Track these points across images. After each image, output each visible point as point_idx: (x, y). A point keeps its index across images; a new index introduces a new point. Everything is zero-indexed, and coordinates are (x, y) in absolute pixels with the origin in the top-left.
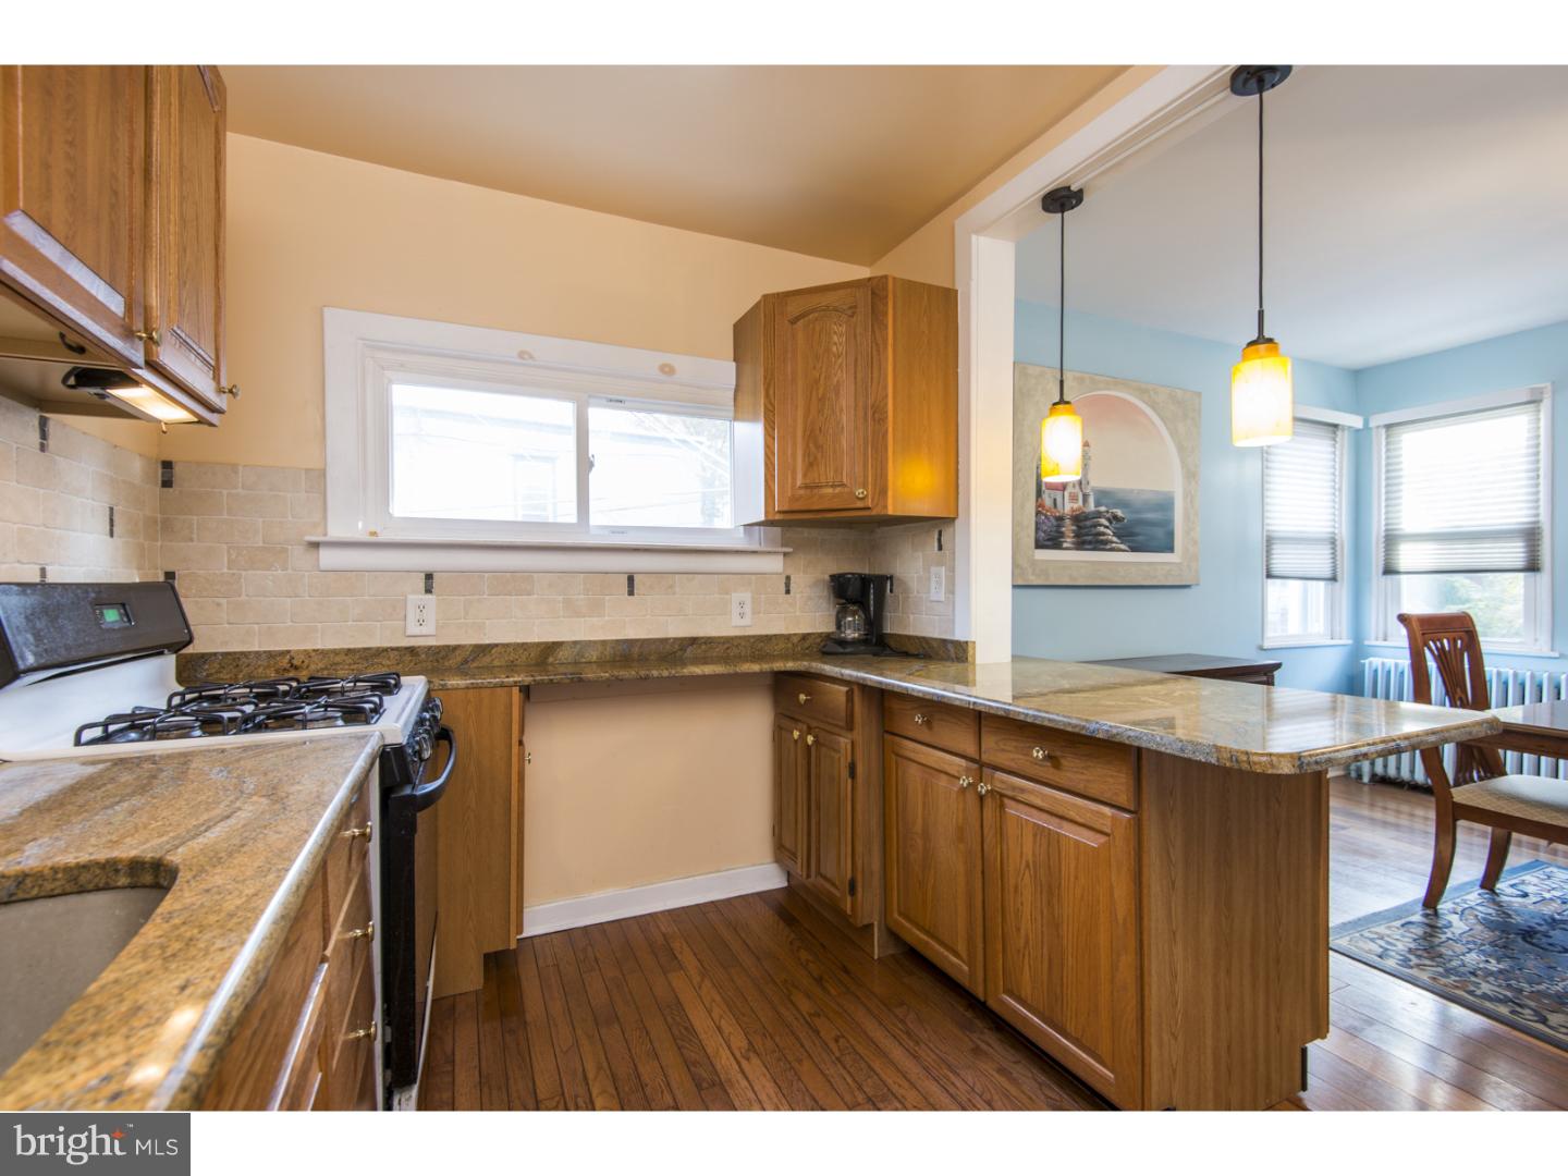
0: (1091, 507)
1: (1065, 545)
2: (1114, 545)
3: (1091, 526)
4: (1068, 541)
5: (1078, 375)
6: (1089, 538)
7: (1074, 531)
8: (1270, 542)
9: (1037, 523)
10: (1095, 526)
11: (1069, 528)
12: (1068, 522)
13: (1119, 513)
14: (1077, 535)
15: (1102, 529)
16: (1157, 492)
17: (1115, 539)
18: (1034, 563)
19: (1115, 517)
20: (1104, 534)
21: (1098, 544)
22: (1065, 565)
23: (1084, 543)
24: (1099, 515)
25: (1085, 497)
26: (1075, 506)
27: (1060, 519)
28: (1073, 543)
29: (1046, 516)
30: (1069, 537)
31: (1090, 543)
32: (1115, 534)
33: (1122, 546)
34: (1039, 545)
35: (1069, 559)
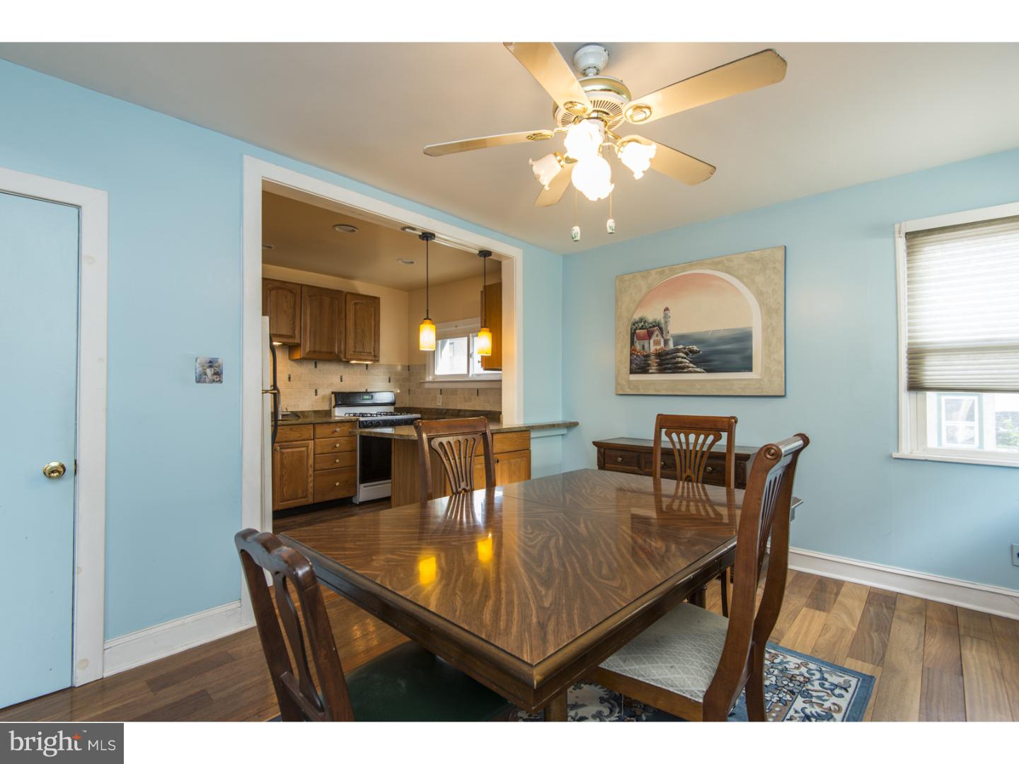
0: (671, 346)
1: (650, 371)
2: (690, 369)
3: (671, 358)
4: (653, 368)
5: (659, 270)
6: (670, 366)
7: (657, 363)
8: (916, 356)
9: (631, 360)
10: (675, 358)
11: (653, 361)
12: (653, 357)
13: (695, 348)
14: (659, 364)
15: (680, 360)
17: (691, 365)
18: (629, 382)
19: (692, 351)
20: (681, 362)
21: (677, 369)
22: (652, 383)
23: (666, 369)
24: (678, 351)
25: (666, 342)
26: (658, 347)
27: (647, 356)
28: (657, 369)
29: (637, 356)
30: (654, 366)
31: (670, 369)
32: (691, 362)
33: (698, 370)
34: (632, 372)
35: (654, 379)
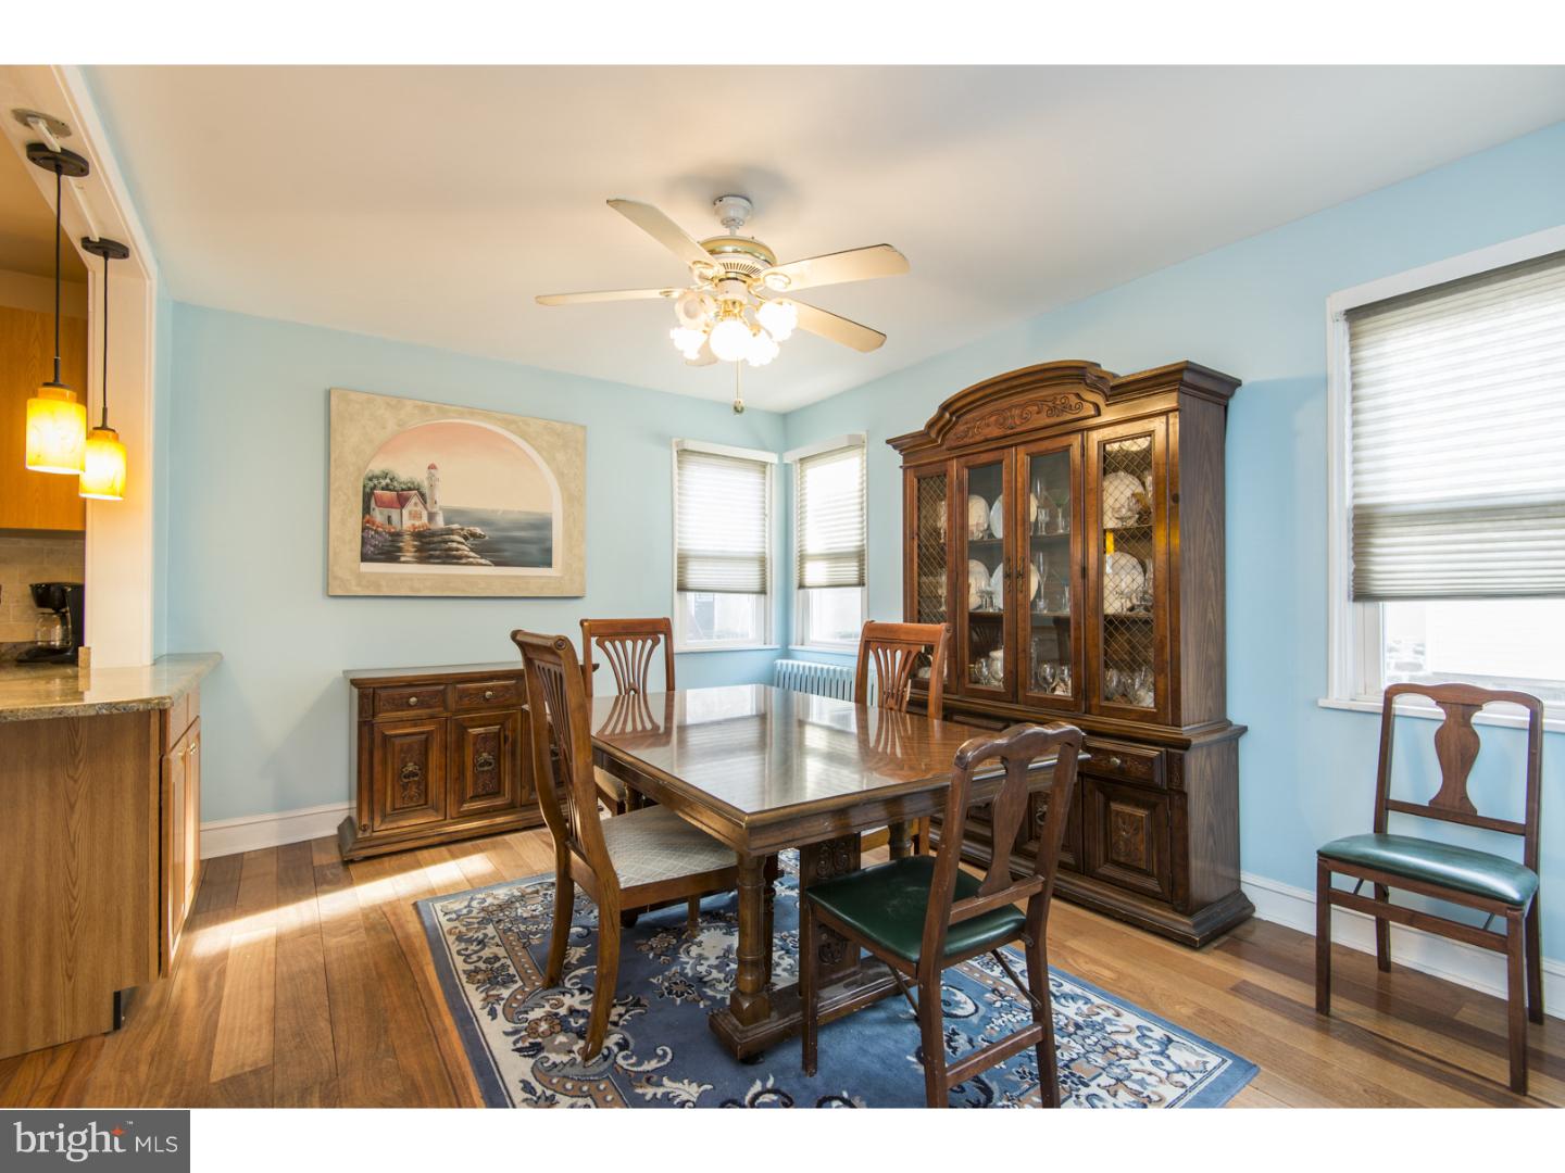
0: (440, 523)
1: (403, 559)
2: (471, 560)
3: (440, 542)
4: (408, 555)
5: (420, 403)
6: (438, 553)
7: (415, 546)
8: (683, 560)
9: (363, 539)
10: (446, 542)
11: (408, 544)
12: (407, 538)
13: (478, 531)
14: (419, 550)
15: (455, 545)
16: (528, 513)
17: (472, 554)
18: (360, 576)
19: (473, 535)
20: (457, 550)
21: (450, 558)
22: (403, 578)
23: (431, 557)
24: (451, 532)
25: (431, 517)
26: (417, 523)
27: (397, 535)
28: (413, 557)
29: (376, 532)
30: (408, 551)
31: (438, 557)
32: (472, 550)
33: (483, 561)
34: (365, 558)
35: (409, 571)
